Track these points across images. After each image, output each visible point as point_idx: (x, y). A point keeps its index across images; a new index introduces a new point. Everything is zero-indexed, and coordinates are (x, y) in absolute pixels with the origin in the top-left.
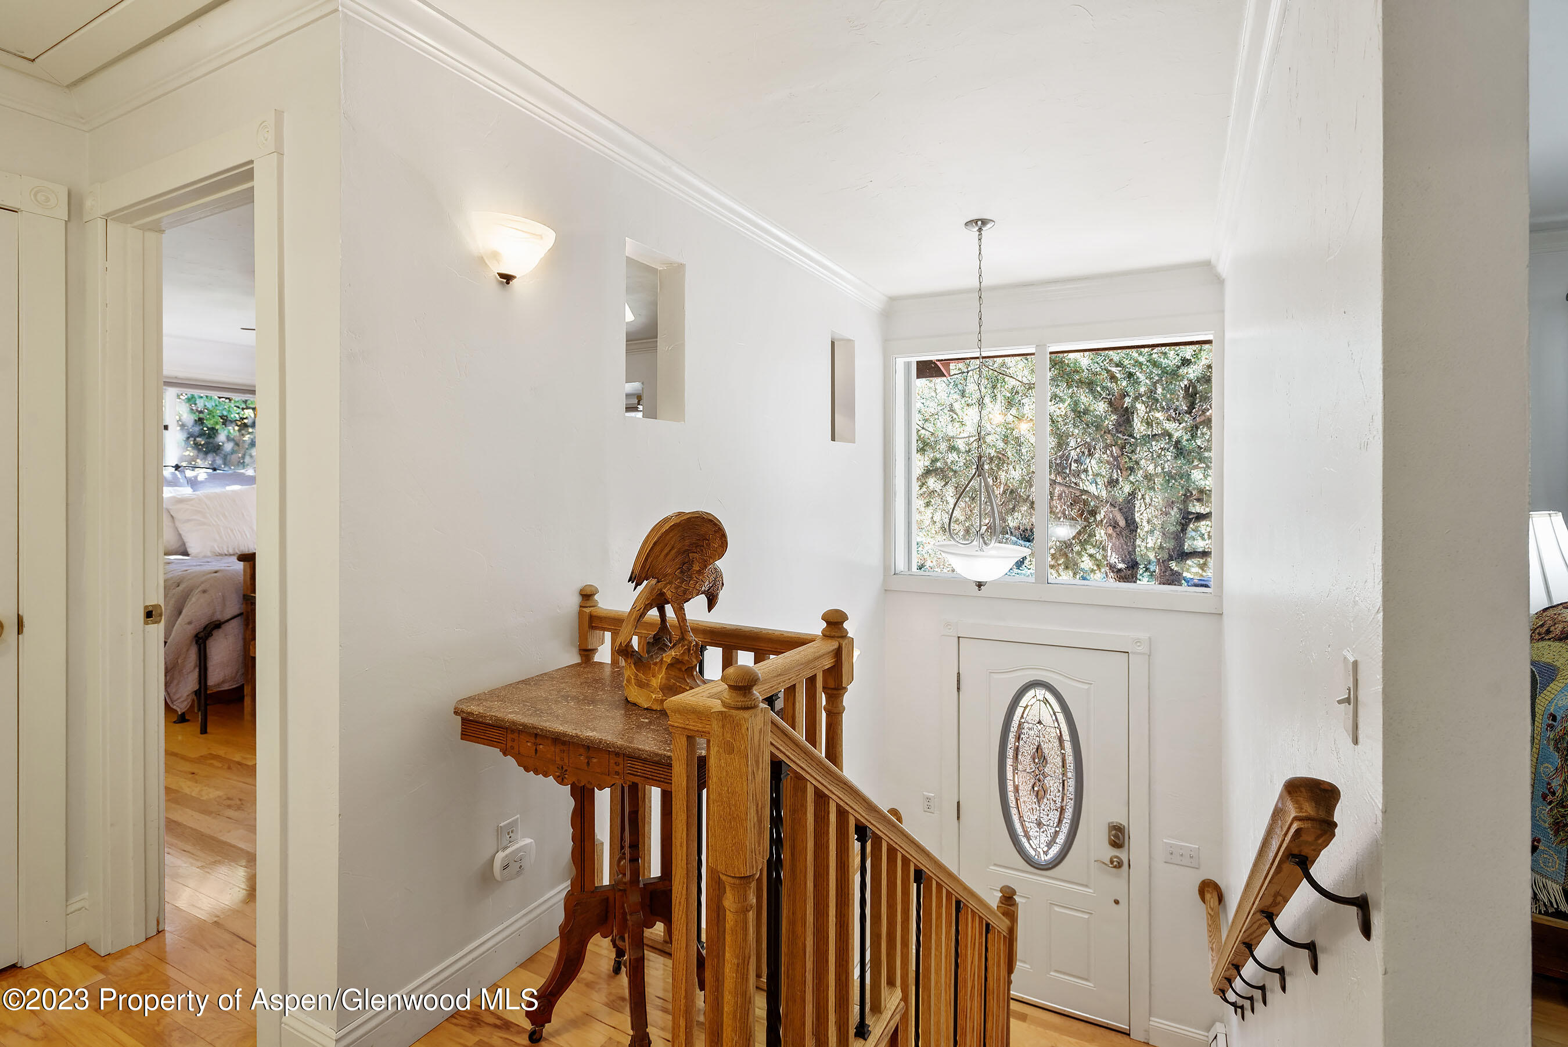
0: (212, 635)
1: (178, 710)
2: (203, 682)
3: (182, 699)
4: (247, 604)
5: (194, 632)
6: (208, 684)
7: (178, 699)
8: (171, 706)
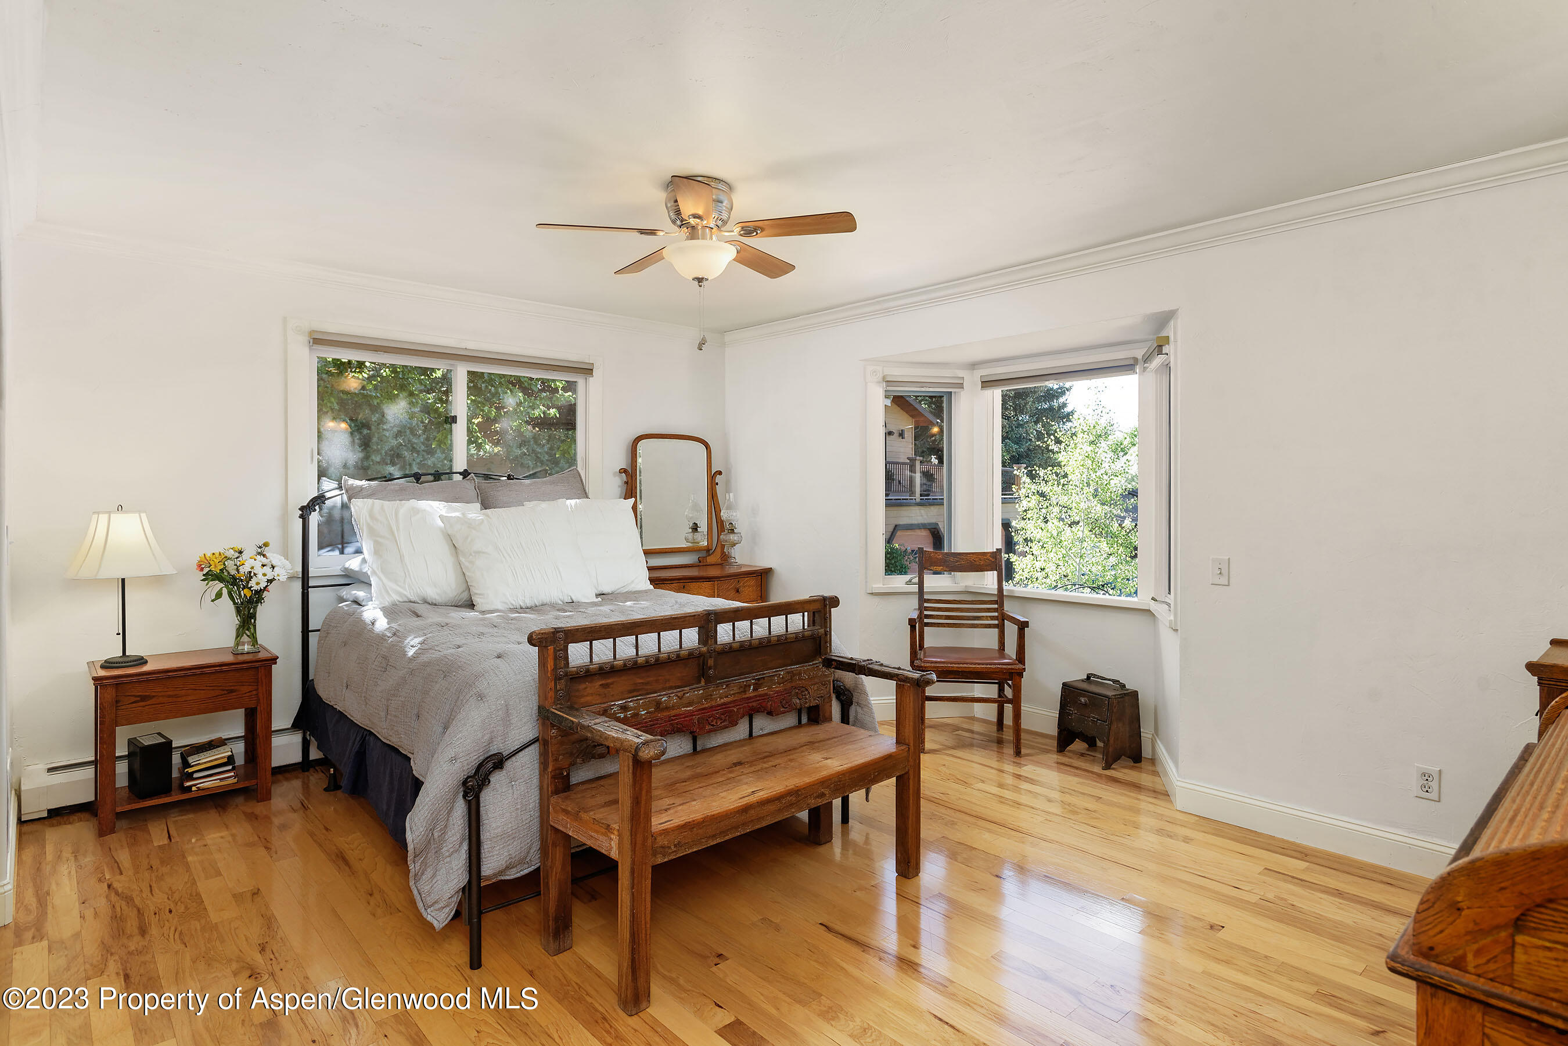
0: (489, 782)
1: (435, 923)
2: (474, 868)
3: (442, 905)
4: (543, 724)
5: (462, 776)
6: (483, 874)
7: (436, 902)
8: (425, 915)
